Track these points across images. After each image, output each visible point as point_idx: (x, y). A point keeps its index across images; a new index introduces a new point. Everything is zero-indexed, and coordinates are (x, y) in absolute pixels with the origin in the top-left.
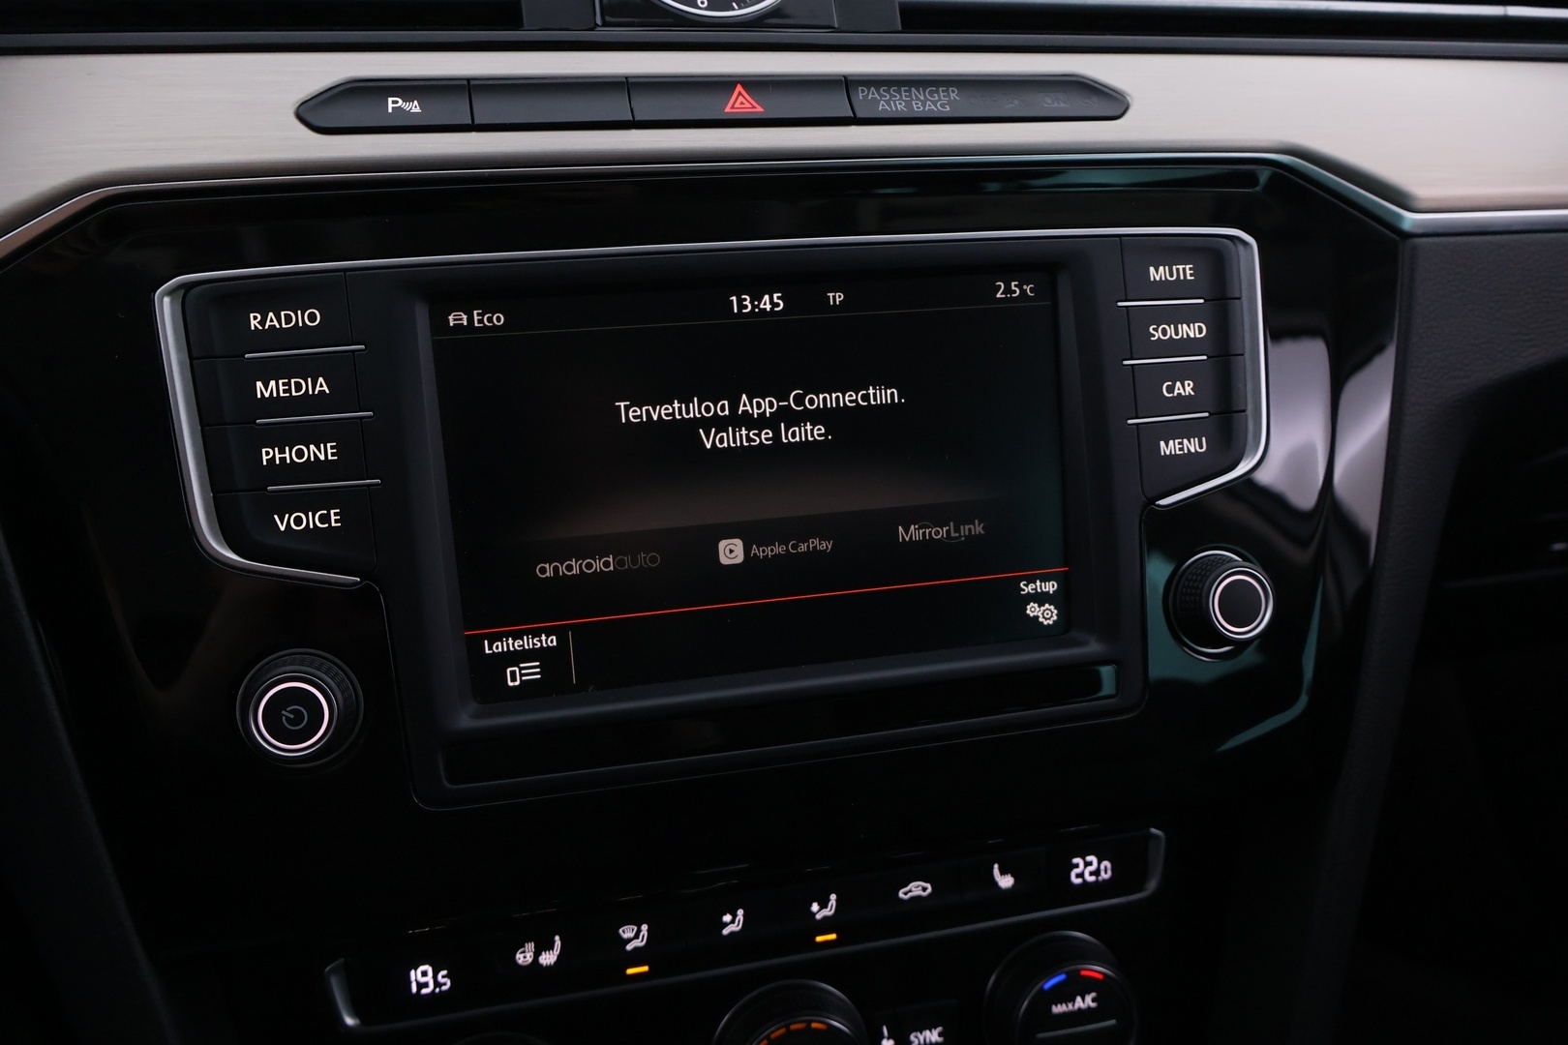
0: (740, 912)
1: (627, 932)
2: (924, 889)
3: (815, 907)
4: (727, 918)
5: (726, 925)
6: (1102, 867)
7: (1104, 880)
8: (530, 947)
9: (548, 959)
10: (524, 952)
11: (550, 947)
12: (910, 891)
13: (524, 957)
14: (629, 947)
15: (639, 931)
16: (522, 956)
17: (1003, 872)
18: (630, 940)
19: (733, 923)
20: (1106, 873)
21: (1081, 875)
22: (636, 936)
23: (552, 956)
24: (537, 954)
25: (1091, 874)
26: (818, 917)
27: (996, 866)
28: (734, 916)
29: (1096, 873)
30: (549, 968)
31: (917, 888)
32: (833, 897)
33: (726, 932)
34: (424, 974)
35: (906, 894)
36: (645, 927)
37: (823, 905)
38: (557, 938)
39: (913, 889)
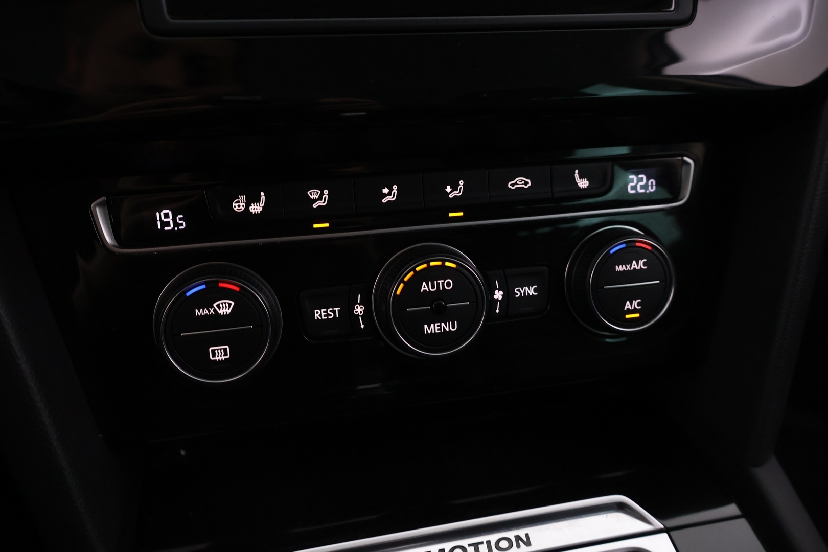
0: (395, 187)
1: (313, 194)
2: (526, 183)
3: (448, 189)
4: (386, 191)
5: (385, 195)
6: (650, 184)
7: (650, 192)
8: (243, 198)
9: (256, 209)
10: (238, 202)
11: (258, 200)
12: (516, 184)
13: (239, 206)
14: (315, 206)
15: (322, 194)
16: (236, 205)
17: (581, 177)
18: (315, 201)
19: (390, 195)
20: (652, 188)
21: (634, 188)
22: (320, 198)
23: (258, 207)
24: (248, 205)
25: (642, 187)
26: (451, 196)
27: (577, 171)
28: (391, 190)
29: (645, 187)
30: (256, 215)
31: (520, 182)
32: (461, 183)
33: (384, 201)
34: (166, 216)
35: (513, 185)
36: (326, 192)
37: (454, 188)
38: (262, 194)
39: (518, 182)
